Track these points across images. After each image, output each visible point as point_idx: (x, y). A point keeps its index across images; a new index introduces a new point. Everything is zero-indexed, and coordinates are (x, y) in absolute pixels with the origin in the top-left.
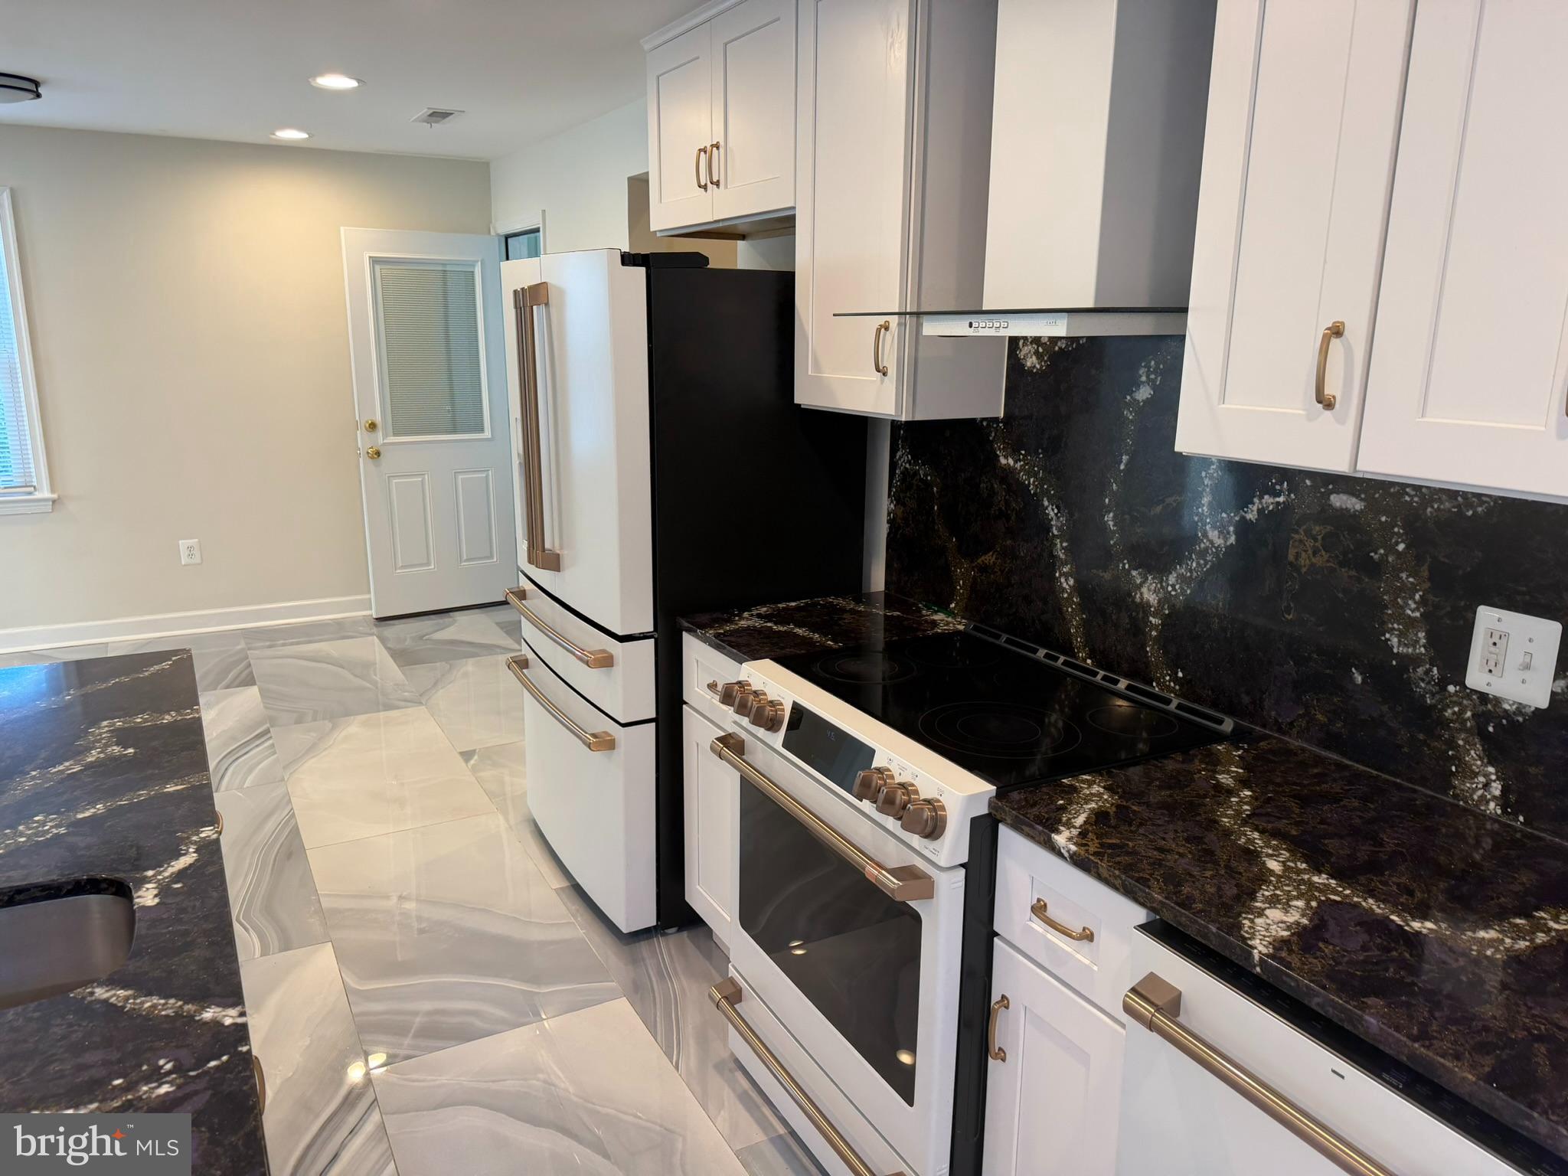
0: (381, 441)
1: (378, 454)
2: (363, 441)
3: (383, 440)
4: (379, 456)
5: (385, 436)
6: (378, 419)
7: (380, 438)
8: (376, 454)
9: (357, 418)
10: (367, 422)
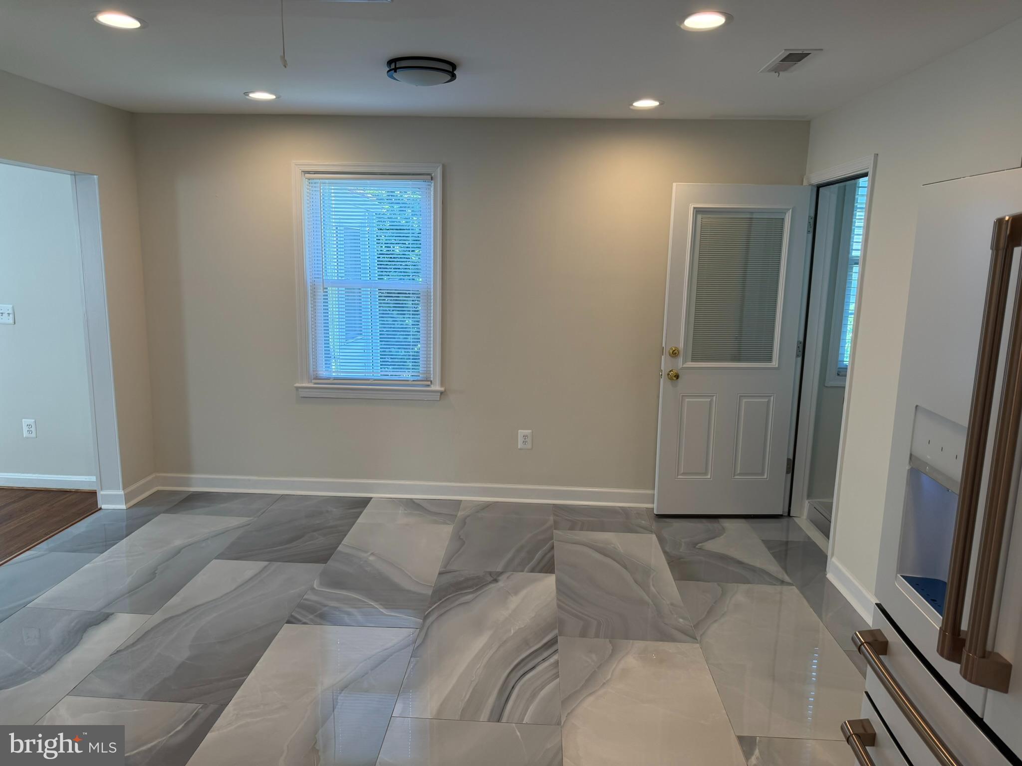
0: (680, 365)
1: (677, 377)
2: (666, 364)
3: (683, 365)
4: (677, 378)
5: (684, 362)
6: (681, 346)
7: (679, 363)
8: (675, 376)
9: (664, 345)
10: (671, 349)
